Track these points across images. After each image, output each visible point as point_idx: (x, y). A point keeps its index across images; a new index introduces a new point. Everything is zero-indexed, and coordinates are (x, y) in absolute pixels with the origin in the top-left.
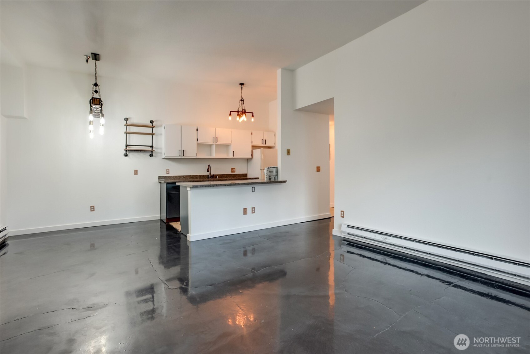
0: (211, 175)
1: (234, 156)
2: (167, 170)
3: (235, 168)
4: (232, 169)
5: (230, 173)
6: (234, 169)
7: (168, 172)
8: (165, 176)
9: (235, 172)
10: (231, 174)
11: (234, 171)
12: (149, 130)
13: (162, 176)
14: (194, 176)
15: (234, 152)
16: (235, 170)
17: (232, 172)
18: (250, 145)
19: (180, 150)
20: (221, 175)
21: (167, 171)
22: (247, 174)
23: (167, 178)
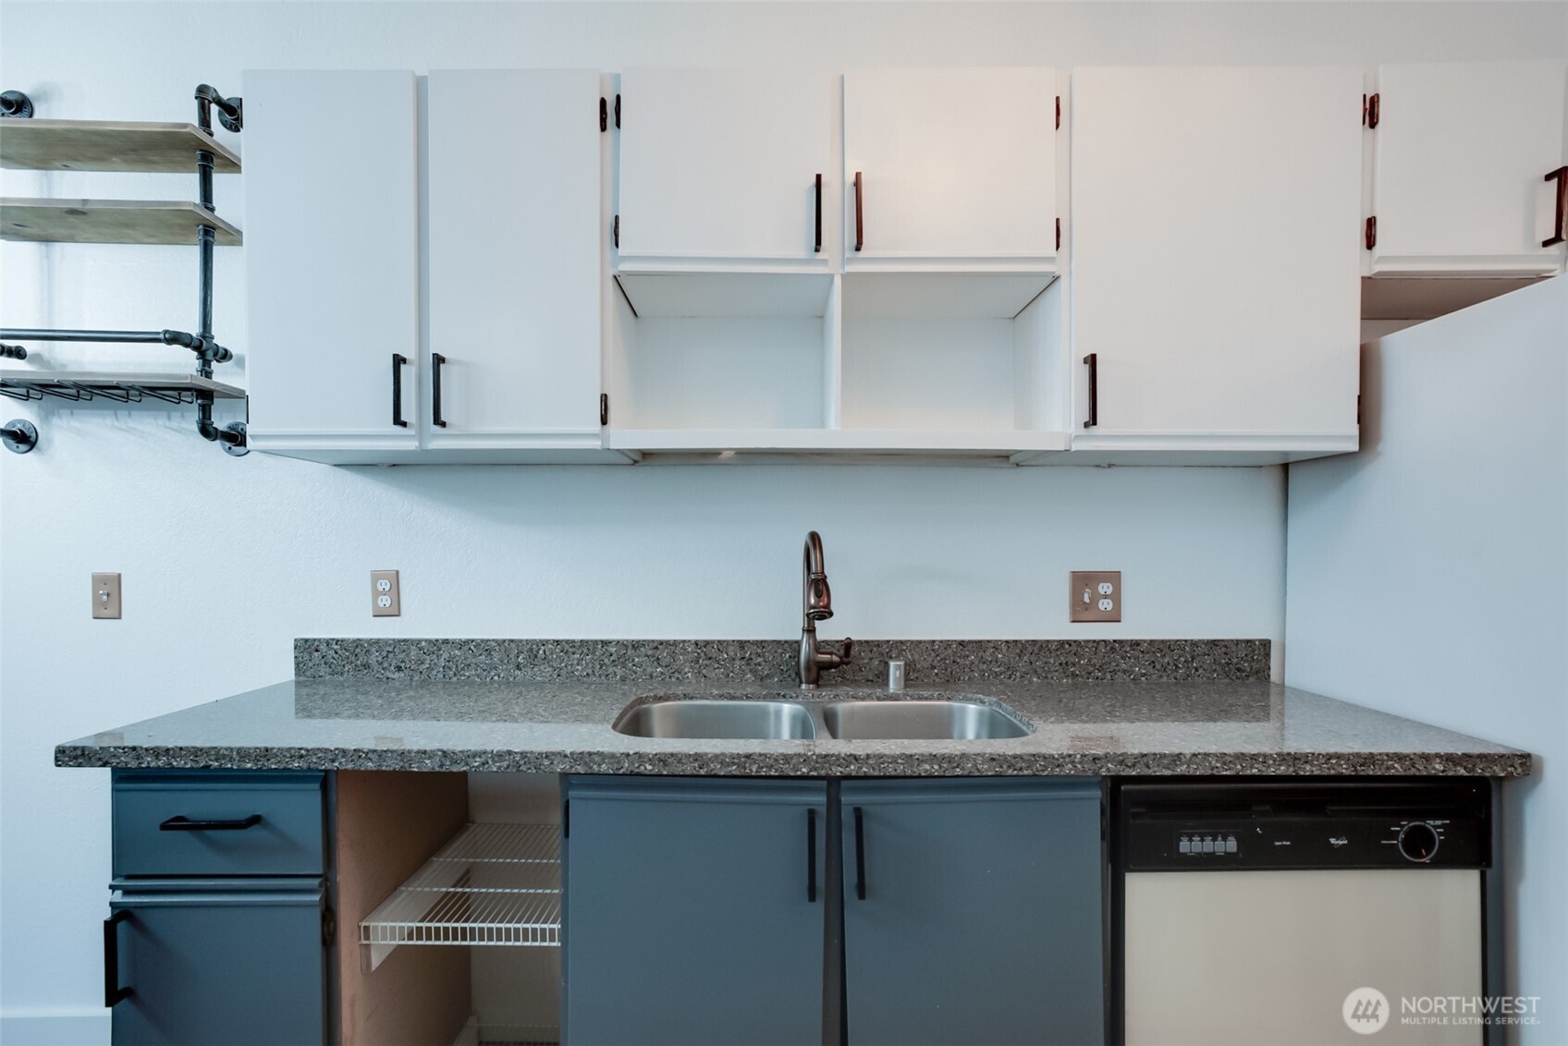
0: (818, 647)
1: (1093, 420)
2: (376, 577)
3: (1114, 578)
4: (1082, 581)
5: (1055, 624)
6: (1105, 588)
7: (385, 601)
8: (358, 643)
9: (1115, 617)
10: (1062, 643)
11: (1105, 605)
12: (180, 187)
13: (328, 642)
14: (636, 645)
15: (1092, 361)
16: (1116, 597)
17: (1081, 612)
18: (1354, 265)
19: (398, 361)
20: (947, 644)
21: (376, 594)
22: (1266, 644)
23: (374, 658)
